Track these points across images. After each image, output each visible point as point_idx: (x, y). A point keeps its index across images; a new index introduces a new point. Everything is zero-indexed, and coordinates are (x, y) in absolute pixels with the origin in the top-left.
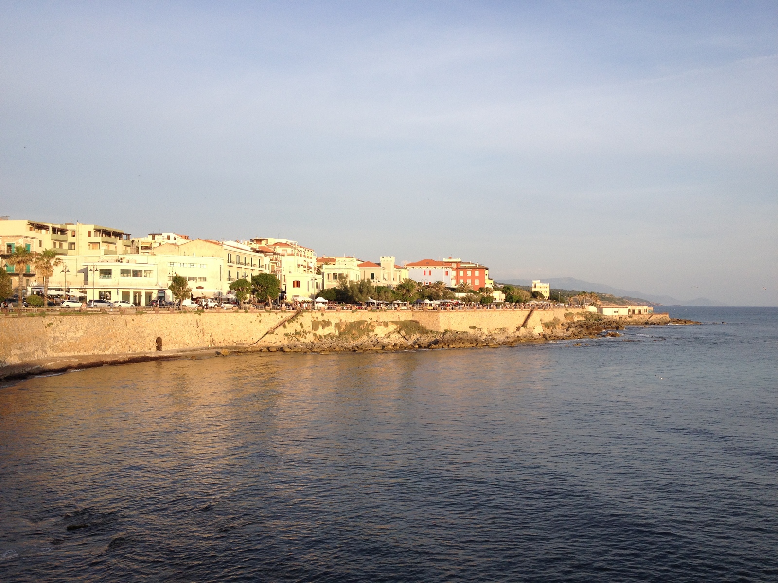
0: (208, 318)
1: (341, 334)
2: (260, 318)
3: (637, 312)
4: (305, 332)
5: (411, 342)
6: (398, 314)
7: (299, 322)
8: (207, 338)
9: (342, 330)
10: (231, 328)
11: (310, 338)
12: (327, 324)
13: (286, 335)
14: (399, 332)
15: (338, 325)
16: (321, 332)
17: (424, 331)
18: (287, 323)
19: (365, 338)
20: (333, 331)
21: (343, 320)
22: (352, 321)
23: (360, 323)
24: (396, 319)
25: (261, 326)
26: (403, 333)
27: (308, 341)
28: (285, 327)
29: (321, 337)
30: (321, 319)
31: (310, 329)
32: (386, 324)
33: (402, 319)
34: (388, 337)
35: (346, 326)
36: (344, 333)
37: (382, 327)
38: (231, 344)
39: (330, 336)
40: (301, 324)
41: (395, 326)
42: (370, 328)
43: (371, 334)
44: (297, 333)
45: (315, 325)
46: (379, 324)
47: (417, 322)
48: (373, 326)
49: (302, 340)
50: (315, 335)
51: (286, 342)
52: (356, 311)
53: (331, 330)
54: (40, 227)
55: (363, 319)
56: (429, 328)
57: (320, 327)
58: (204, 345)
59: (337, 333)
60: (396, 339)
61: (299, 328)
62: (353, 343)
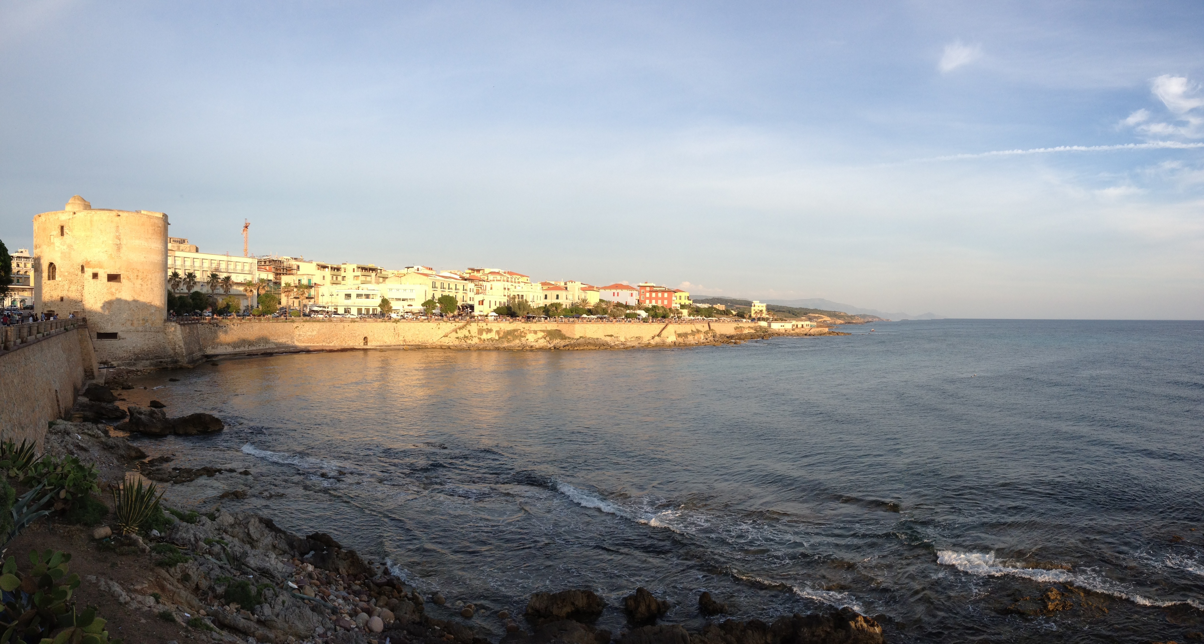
0: (402, 325)
1: (500, 338)
2: (439, 326)
3: (800, 326)
4: (471, 336)
5: (552, 345)
6: (546, 325)
7: (468, 329)
8: (401, 338)
9: (501, 335)
10: (417, 333)
11: (475, 341)
12: (489, 331)
13: (457, 338)
14: (545, 338)
15: (498, 332)
16: (485, 336)
17: (563, 337)
18: (458, 330)
19: (517, 341)
20: (494, 336)
21: (502, 328)
22: (509, 329)
23: (515, 331)
24: (544, 329)
25: (440, 332)
26: (548, 339)
27: (473, 343)
28: (457, 332)
29: (484, 340)
30: (485, 327)
31: (476, 334)
32: (535, 332)
33: (549, 329)
34: (537, 341)
35: (504, 332)
36: (502, 338)
37: (533, 334)
38: (417, 343)
39: (492, 340)
40: (469, 331)
41: (543, 334)
42: (523, 334)
43: (523, 339)
44: (465, 337)
45: (480, 332)
46: (530, 332)
47: (560, 331)
48: (525, 333)
49: (469, 342)
50: (480, 339)
51: (457, 343)
52: (512, 322)
53: (493, 335)
54: (324, 267)
55: (518, 328)
56: (567, 335)
57: (484, 333)
58: (398, 343)
59: (497, 338)
60: (542, 343)
61: (467, 334)
62: (506, 345)
